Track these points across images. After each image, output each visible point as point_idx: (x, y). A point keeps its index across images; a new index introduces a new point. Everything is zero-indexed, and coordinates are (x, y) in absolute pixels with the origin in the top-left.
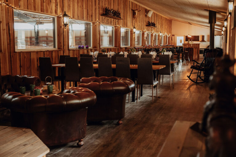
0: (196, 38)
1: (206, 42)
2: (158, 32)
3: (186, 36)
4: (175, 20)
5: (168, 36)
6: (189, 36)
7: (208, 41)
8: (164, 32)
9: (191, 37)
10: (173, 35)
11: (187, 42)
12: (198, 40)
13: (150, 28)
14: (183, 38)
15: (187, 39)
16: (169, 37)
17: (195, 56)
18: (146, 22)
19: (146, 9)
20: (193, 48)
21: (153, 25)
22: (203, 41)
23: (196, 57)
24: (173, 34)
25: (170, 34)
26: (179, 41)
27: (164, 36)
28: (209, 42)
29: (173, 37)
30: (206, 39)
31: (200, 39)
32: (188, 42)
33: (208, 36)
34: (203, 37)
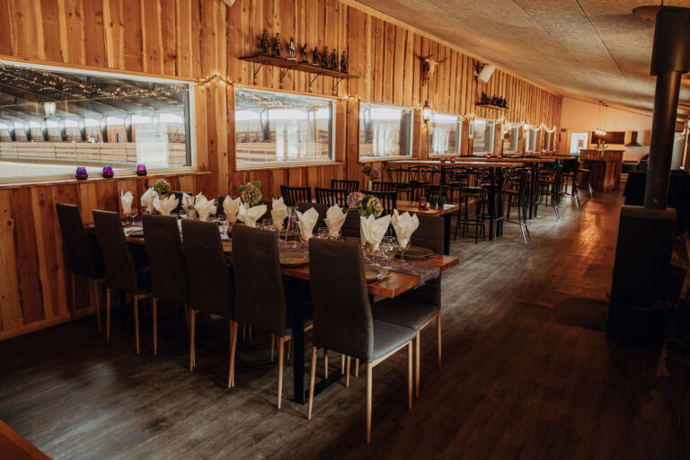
0: (617, 137)
1: (639, 146)
2: (518, 121)
3: (593, 133)
4: (571, 97)
5: (550, 132)
6: (599, 133)
7: (646, 144)
8: (538, 121)
9: (604, 134)
10: (564, 130)
11: (593, 147)
12: (622, 143)
13: (491, 111)
14: (585, 137)
15: (595, 139)
16: (553, 134)
17: (608, 182)
18: (477, 95)
19: (478, 62)
20: (604, 162)
21: (500, 103)
22: (634, 143)
23: (612, 182)
24: (562, 127)
25: (555, 128)
26: (577, 143)
27: (539, 132)
28: (649, 148)
29: (563, 134)
30: (640, 140)
31: (627, 139)
32: (596, 145)
33: (647, 133)
34: (635, 134)
